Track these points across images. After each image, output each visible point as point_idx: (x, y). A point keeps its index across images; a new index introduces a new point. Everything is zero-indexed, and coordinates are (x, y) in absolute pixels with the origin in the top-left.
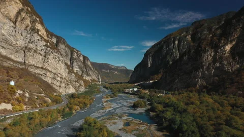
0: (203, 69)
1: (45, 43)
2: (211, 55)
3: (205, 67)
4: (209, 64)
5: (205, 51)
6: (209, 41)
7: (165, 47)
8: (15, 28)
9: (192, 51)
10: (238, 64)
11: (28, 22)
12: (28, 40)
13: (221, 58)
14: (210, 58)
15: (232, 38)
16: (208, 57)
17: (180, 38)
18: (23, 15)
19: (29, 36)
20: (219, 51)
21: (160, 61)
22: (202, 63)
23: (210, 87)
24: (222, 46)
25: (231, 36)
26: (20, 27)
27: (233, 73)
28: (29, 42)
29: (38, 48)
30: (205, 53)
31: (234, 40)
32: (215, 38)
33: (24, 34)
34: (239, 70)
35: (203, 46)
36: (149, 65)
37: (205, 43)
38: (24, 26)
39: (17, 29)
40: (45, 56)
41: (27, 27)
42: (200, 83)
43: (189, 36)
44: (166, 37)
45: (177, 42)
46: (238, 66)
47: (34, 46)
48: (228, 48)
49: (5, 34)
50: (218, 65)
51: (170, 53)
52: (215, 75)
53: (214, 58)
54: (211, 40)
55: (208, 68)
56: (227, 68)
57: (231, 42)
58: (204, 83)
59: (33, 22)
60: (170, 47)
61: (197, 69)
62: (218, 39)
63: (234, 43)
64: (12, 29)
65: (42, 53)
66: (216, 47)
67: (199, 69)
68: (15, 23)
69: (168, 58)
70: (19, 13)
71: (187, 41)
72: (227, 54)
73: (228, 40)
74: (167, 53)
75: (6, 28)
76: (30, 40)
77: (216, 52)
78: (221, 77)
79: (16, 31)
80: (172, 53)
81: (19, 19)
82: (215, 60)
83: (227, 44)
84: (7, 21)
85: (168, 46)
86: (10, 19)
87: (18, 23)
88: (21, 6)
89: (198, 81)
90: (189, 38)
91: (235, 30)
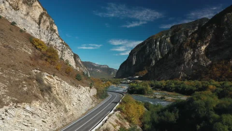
0: (184, 65)
1: (61, 41)
2: (190, 54)
3: (186, 63)
4: (189, 60)
5: (186, 51)
6: (189, 43)
7: (148, 47)
8: (39, 28)
9: (176, 50)
10: (211, 60)
11: (48, 23)
12: (49, 38)
13: (198, 56)
14: (190, 56)
15: (206, 41)
16: (188, 55)
17: (161, 40)
18: (45, 17)
19: (50, 35)
20: (197, 50)
21: (144, 60)
22: (183, 60)
23: (190, 77)
24: (199, 47)
25: (206, 39)
26: (43, 27)
27: (207, 67)
28: (50, 40)
29: (57, 45)
30: (186, 52)
31: (207, 42)
32: (193, 40)
33: (46, 33)
34: (211, 65)
35: (184, 47)
36: (134, 63)
37: (185, 44)
38: (46, 27)
39: (41, 29)
40: (62, 52)
41: (48, 28)
42: (182, 75)
43: (169, 38)
44: (149, 38)
45: (158, 43)
46: (210, 62)
47: (54, 43)
48: (203, 48)
49: (33, 33)
50: (196, 61)
51: (152, 52)
52: (193, 69)
53: (193, 56)
54: (191, 42)
55: (188, 64)
56: (203, 63)
57: (206, 44)
58: (186, 75)
59: (51, 23)
60: (153, 47)
61: (180, 64)
62: (195, 41)
63: (208, 44)
64: (37, 29)
65: (59, 49)
66: (194, 47)
67: (182, 64)
68: (39, 24)
69: (151, 57)
70: (41, 16)
71: (167, 42)
72: (202, 53)
73: (203, 42)
74: (150, 53)
75: (33, 28)
76: (51, 38)
77: (194, 51)
78: (198, 70)
79: (40, 31)
80: (155, 53)
81: (42, 21)
82: (193, 58)
83: (202, 45)
84: (34, 22)
85: (150, 47)
86: (35, 21)
87: (41, 25)
88: (42, 10)
89: (181, 73)
90: (168, 39)
91: (209, 35)
